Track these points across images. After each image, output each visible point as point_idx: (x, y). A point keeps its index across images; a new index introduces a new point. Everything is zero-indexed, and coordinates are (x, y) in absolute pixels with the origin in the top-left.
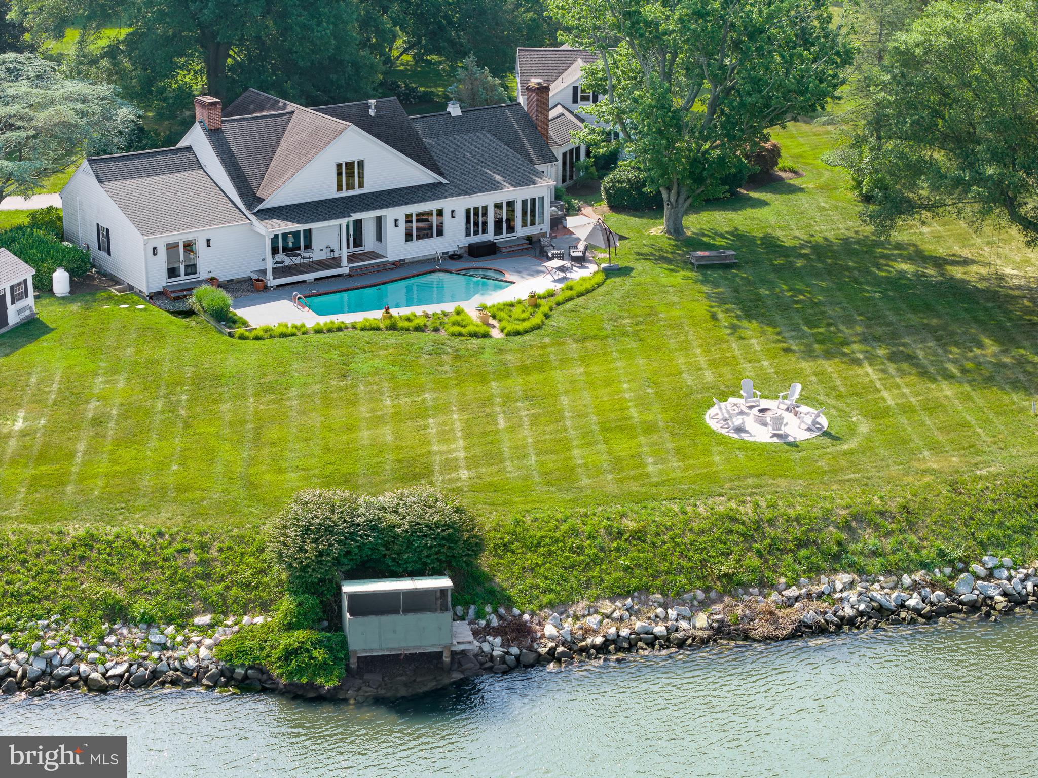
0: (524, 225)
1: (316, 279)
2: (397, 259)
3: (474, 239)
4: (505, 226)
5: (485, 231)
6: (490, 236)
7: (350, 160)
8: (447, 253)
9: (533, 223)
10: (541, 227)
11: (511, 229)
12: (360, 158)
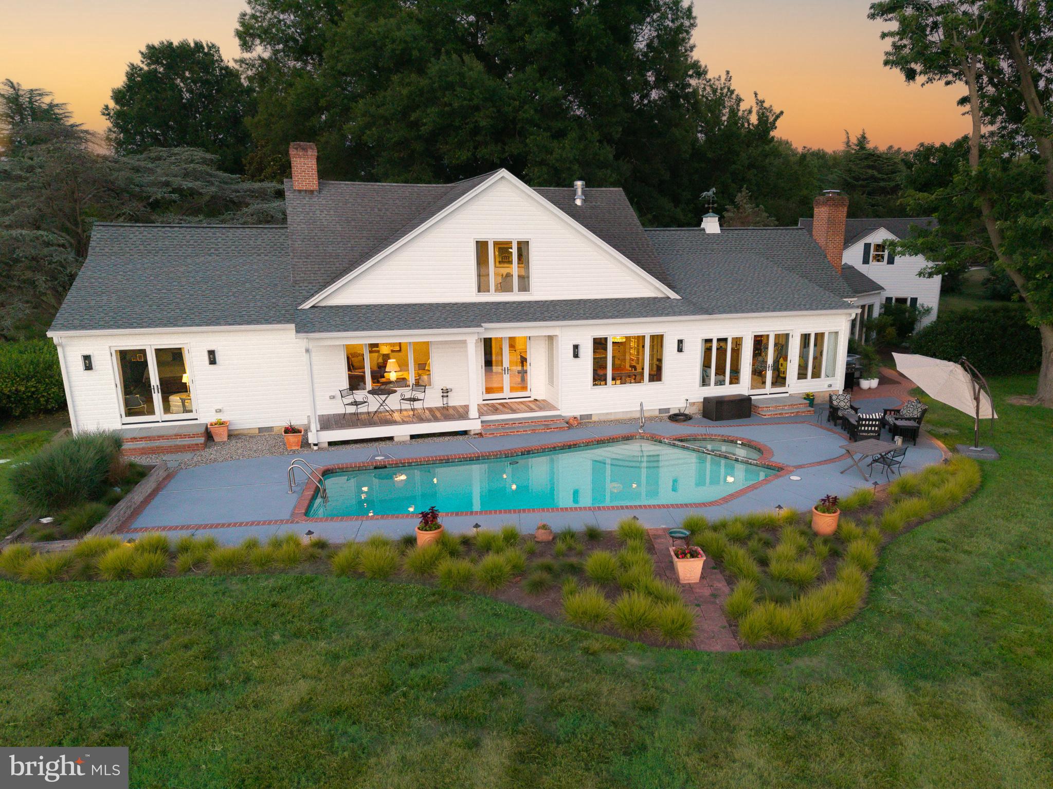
0: (802, 375)
1: (413, 437)
2: (577, 413)
3: (714, 391)
4: (769, 375)
5: (735, 379)
6: (744, 388)
7: (502, 237)
8: (668, 410)
9: (816, 374)
10: (830, 381)
11: (780, 379)
12: (523, 237)
